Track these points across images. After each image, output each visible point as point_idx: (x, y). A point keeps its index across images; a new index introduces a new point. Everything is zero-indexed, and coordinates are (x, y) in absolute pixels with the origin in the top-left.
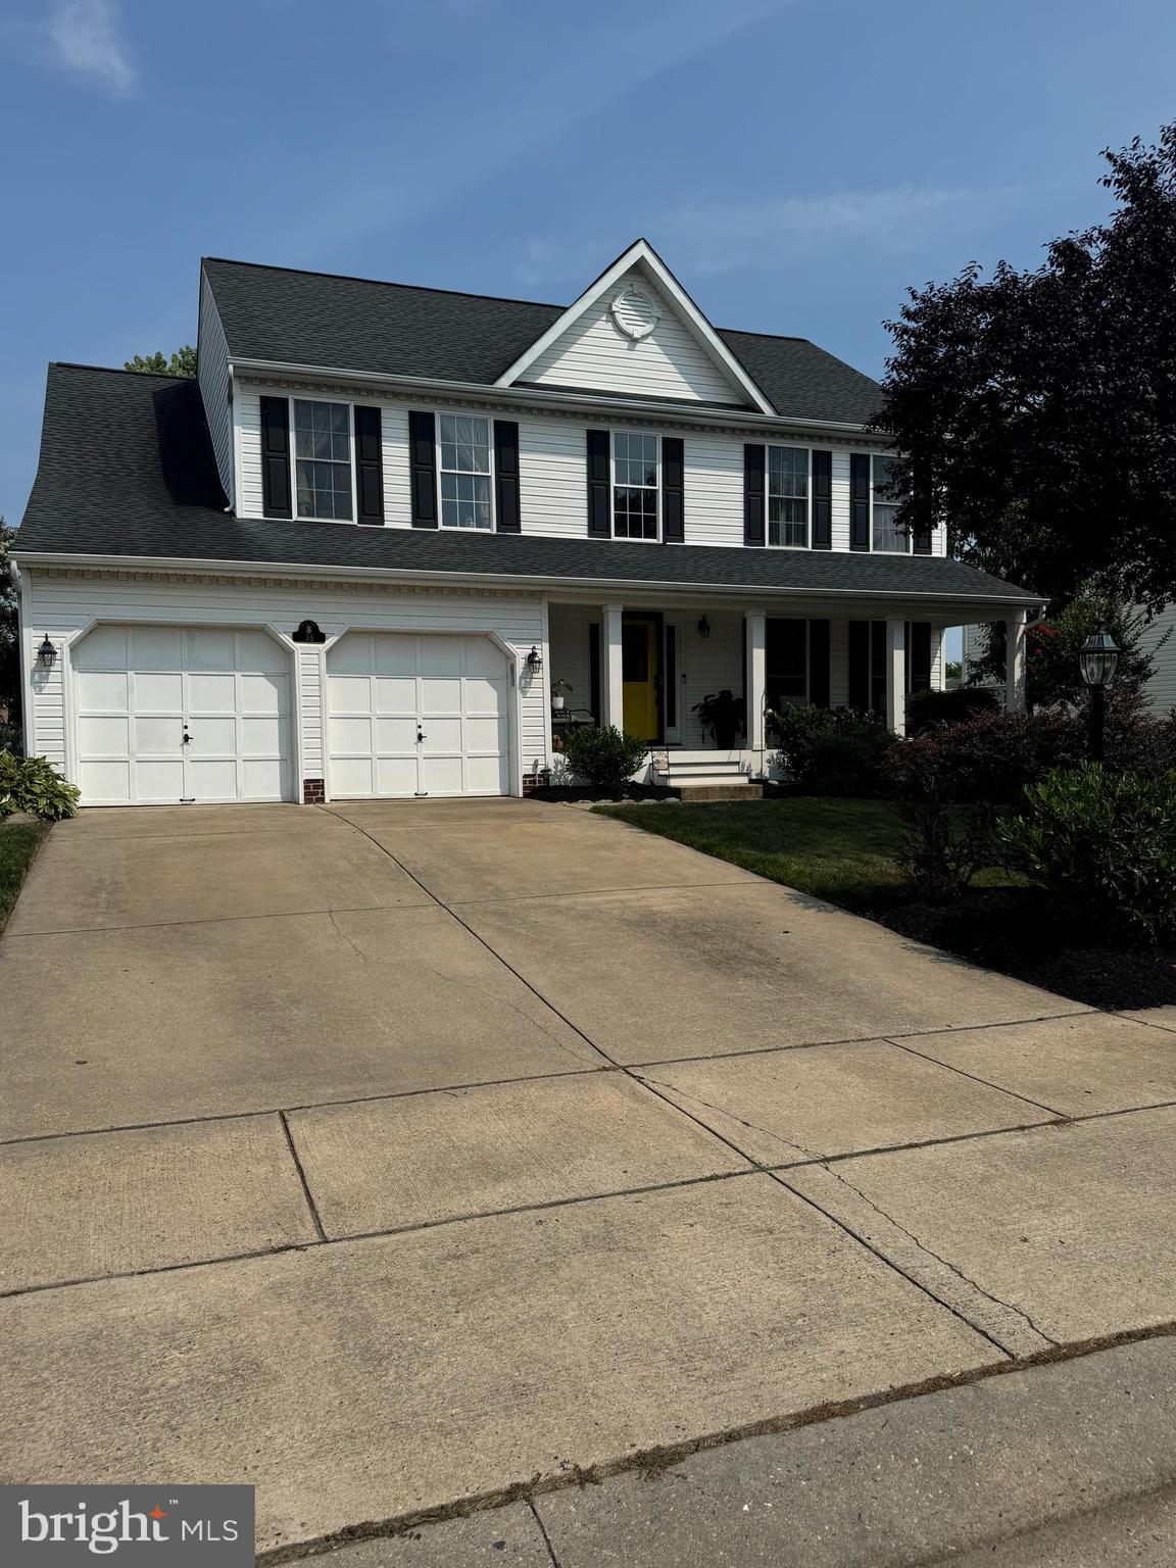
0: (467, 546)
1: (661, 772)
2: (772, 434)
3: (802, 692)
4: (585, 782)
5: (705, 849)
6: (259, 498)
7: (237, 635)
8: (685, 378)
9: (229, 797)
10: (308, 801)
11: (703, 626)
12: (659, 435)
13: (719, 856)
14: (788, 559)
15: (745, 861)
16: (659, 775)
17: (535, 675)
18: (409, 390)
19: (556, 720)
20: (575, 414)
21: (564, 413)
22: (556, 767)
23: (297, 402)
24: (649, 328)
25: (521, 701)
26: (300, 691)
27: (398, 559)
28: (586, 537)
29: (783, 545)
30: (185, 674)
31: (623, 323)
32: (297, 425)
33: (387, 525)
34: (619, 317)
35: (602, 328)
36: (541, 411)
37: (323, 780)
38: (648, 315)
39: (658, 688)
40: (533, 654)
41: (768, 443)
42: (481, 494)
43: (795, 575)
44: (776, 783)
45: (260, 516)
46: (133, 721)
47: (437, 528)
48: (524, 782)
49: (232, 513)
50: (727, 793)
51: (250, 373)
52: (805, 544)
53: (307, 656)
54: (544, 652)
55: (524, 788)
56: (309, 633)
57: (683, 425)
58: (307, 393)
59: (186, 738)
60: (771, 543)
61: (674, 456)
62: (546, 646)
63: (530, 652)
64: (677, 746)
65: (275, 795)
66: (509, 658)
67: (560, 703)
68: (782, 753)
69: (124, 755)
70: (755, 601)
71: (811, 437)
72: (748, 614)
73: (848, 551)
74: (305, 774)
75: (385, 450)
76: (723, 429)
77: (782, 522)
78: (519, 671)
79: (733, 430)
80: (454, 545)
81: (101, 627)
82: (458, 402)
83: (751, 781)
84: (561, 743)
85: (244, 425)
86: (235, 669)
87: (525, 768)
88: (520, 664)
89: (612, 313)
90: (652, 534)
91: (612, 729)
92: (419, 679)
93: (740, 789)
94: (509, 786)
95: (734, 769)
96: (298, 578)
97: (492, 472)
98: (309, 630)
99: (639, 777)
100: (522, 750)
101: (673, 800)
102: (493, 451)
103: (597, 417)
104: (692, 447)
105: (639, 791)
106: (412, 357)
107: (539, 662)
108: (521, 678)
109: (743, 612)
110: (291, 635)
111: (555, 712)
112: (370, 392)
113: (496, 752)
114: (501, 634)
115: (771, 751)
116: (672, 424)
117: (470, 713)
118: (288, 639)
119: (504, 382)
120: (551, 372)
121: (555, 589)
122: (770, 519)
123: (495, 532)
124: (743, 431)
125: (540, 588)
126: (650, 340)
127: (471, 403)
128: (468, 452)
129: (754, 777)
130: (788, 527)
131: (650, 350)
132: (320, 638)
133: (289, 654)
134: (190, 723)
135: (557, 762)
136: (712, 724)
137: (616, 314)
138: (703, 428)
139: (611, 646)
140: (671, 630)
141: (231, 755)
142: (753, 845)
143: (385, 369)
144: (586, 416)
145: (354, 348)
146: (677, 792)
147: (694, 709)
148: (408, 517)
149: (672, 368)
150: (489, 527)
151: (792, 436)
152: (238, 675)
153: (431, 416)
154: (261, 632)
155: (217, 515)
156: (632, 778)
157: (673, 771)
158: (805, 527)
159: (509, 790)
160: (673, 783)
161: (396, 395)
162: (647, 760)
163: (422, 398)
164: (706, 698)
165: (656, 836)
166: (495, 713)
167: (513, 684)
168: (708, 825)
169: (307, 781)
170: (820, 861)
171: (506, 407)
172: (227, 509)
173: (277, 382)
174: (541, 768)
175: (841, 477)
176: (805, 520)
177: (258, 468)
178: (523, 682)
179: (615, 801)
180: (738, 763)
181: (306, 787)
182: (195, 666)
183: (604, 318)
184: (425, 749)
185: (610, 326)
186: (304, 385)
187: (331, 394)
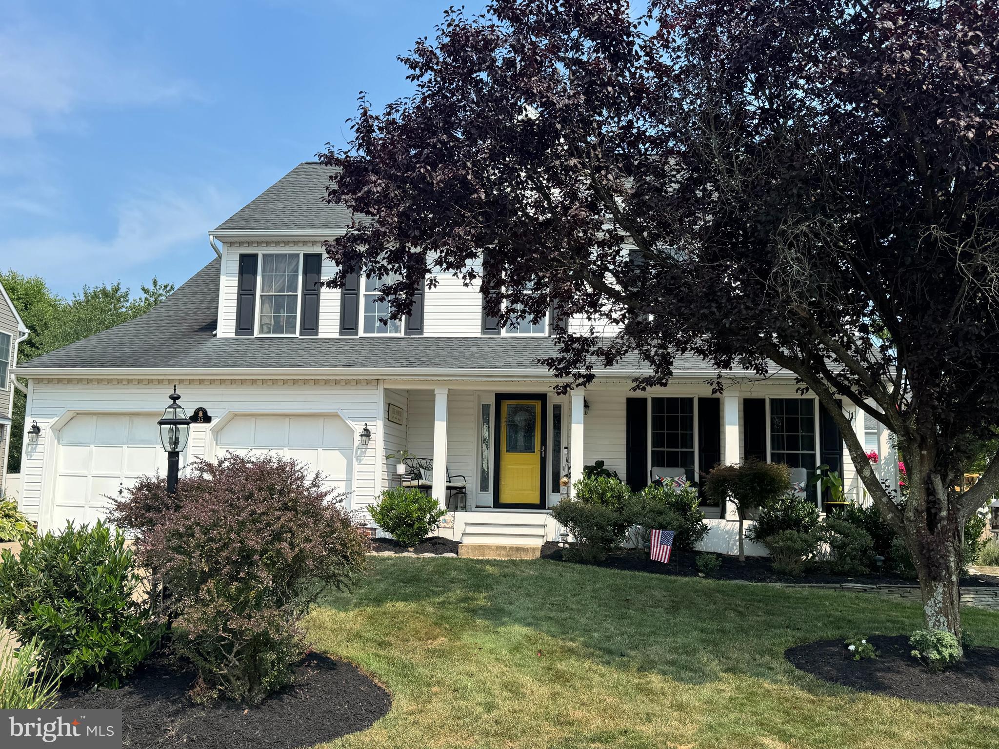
3: (692, 465)
6: (234, 323)
17: (368, 447)
23: (264, 255)
26: (190, 458)
28: (478, 335)
30: (125, 447)
32: (264, 271)
33: (320, 336)
39: (542, 458)
40: (367, 430)
45: (233, 336)
47: (357, 335)
49: (216, 335)
51: (232, 240)
53: (198, 431)
54: (378, 429)
56: (201, 416)
58: (271, 248)
59: (121, 492)
62: (380, 423)
63: (365, 427)
66: (349, 431)
67: (402, 469)
78: (356, 443)
81: (79, 414)
83: (546, 543)
85: (226, 274)
88: (357, 436)
92: (286, 449)
96: (192, 377)
98: (201, 414)
100: (354, 507)
107: (374, 436)
108: (358, 448)
111: (393, 477)
112: (315, 243)
114: (344, 414)
121: (387, 378)
123: (401, 335)
132: (207, 419)
134: (124, 481)
140: (558, 408)
148: (337, 329)
150: (399, 332)
155: (209, 337)
166: (343, 477)
167: (353, 453)
172: (214, 333)
173: (250, 243)
177: (235, 303)
178: (359, 451)
182: (132, 440)
186: (268, 243)
187: (287, 248)
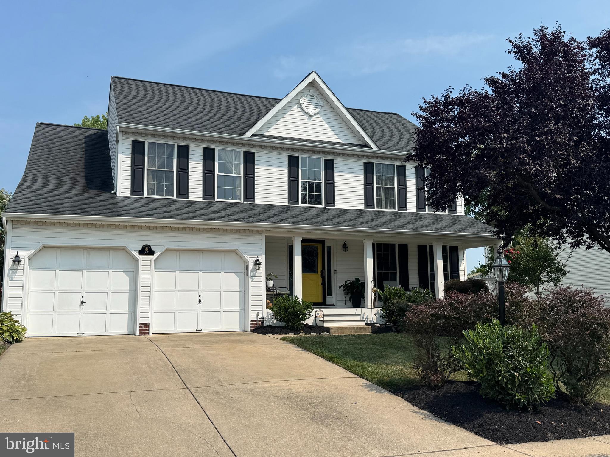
0: (228, 209)
1: (321, 319)
2: (377, 157)
3: (395, 280)
4: (282, 324)
5: (330, 360)
6: (129, 186)
7: (111, 252)
8: (334, 132)
9: (102, 332)
10: (141, 334)
11: (345, 246)
12: (323, 158)
13: (336, 363)
14: (385, 215)
15: (347, 366)
16: (320, 321)
17: (258, 271)
18: (203, 138)
19: (269, 293)
20: (282, 149)
21: (277, 148)
22: (268, 316)
23: (149, 143)
24: (317, 110)
25: (251, 283)
26: (140, 278)
27: (192, 215)
28: (287, 204)
29: (384, 208)
30: (84, 271)
31: (305, 108)
32: (149, 153)
33: (190, 199)
34: (303, 105)
35: (296, 110)
36: (266, 147)
37: (149, 323)
38: (317, 105)
39: (323, 277)
40: (257, 260)
41: (375, 161)
42: (237, 185)
43: (388, 223)
44: (379, 325)
45: (129, 195)
46: (56, 293)
47: (214, 199)
48: (252, 324)
49: (115, 194)
50: (353, 331)
51: (127, 130)
52: (394, 208)
53: (145, 260)
54: (263, 259)
55: (251, 327)
56: (146, 250)
57: (334, 154)
58: (155, 139)
59: (82, 302)
60: (378, 207)
61: (330, 166)
62: (264, 257)
63: (256, 259)
64: (332, 306)
65: (124, 330)
66: (246, 262)
67: (271, 284)
68: (382, 310)
69: (51, 311)
70: (368, 235)
71: (396, 159)
72: (365, 241)
73: (415, 212)
74: (140, 320)
75: (190, 165)
76: (353, 155)
77: (383, 197)
78: (250, 269)
79: (358, 156)
80: (222, 208)
81: (45, 248)
82: (227, 143)
83: (366, 324)
84: (271, 304)
85: (123, 153)
86: (109, 268)
87: (252, 316)
88: (251, 265)
89: (300, 104)
90: (320, 203)
91: (296, 298)
92: (200, 272)
93: (361, 328)
94: (244, 326)
95: (358, 318)
96: (143, 224)
97: (242, 174)
99: (310, 321)
100: (251, 308)
101: (325, 334)
102: (243, 165)
103: (293, 150)
104: (339, 163)
105: (309, 329)
106: (206, 123)
107: (260, 264)
108: (251, 272)
109: (362, 241)
110: (138, 251)
111: (268, 289)
112: (185, 139)
113: (238, 309)
114: (241, 251)
115: (376, 309)
116: (329, 153)
117: (225, 289)
118: (136, 254)
119: (248, 134)
120: (271, 130)
121: (268, 229)
122: (377, 196)
123: (242, 202)
124: (363, 156)
125: (261, 229)
126: (318, 116)
127: (233, 144)
128: (231, 166)
129: (369, 322)
130: (386, 200)
131: (318, 120)
132: (152, 253)
133: (136, 260)
134: (85, 295)
135: (269, 314)
136: (350, 295)
137: (302, 104)
138: (344, 155)
139: (296, 257)
140: (329, 248)
141: (104, 311)
142: (354, 358)
143: (192, 128)
144: (287, 149)
145: (178, 119)
146: (327, 330)
147: (340, 287)
148: (201, 195)
149: (329, 128)
150: (240, 199)
151: (386, 158)
152: (110, 271)
153: (213, 150)
154: (124, 250)
155: (108, 194)
156: (305, 322)
157: (326, 319)
158: (394, 200)
159: (244, 328)
160: (326, 325)
161: (197, 140)
162: (313, 313)
163: (209, 141)
164: (346, 282)
165: (308, 352)
166: (238, 289)
167: (247, 275)
168: (335, 347)
169: (141, 324)
170: (384, 366)
171: (249, 145)
172: (113, 192)
173: (140, 134)
174: (260, 317)
175: (410, 177)
176: (394, 196)
177: (129, 173)
178: (252, 274)
179: (296, 334)
180: (360, 315)
181: (140, 327)
182: (90, 268)
183: (296, 106)
184: (202, 307)
185: (299, 109)
186: (153, 135)
187: (166, 140)
